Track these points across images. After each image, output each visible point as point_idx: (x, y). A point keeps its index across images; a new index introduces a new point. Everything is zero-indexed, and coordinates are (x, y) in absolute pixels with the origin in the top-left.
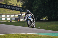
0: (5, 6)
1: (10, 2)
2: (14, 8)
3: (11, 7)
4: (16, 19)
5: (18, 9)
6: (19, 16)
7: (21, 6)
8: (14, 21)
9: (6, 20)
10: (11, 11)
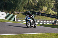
0: (46, 15)
1: (49, 12)
2: (52, 16)
3: (50, 16)
4: (53, 24)
5: (55, 17)
6: (55, 21)
7: (56, 15)
8: (52, 25)
9: (46, 24)
10: (50, 18)
